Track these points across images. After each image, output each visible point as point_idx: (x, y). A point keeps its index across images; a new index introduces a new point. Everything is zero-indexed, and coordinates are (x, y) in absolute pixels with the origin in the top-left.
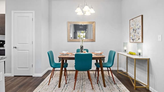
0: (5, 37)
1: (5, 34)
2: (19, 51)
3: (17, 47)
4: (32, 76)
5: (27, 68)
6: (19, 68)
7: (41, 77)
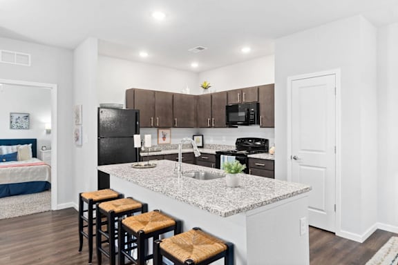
0: (274, 132)
1: (274, 127)
2: (302, 167)
3: (298, 156)
4: (334, 233)
5: (322, 210)
6: (310, 207)
7: (361, 244)
